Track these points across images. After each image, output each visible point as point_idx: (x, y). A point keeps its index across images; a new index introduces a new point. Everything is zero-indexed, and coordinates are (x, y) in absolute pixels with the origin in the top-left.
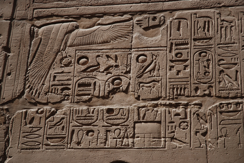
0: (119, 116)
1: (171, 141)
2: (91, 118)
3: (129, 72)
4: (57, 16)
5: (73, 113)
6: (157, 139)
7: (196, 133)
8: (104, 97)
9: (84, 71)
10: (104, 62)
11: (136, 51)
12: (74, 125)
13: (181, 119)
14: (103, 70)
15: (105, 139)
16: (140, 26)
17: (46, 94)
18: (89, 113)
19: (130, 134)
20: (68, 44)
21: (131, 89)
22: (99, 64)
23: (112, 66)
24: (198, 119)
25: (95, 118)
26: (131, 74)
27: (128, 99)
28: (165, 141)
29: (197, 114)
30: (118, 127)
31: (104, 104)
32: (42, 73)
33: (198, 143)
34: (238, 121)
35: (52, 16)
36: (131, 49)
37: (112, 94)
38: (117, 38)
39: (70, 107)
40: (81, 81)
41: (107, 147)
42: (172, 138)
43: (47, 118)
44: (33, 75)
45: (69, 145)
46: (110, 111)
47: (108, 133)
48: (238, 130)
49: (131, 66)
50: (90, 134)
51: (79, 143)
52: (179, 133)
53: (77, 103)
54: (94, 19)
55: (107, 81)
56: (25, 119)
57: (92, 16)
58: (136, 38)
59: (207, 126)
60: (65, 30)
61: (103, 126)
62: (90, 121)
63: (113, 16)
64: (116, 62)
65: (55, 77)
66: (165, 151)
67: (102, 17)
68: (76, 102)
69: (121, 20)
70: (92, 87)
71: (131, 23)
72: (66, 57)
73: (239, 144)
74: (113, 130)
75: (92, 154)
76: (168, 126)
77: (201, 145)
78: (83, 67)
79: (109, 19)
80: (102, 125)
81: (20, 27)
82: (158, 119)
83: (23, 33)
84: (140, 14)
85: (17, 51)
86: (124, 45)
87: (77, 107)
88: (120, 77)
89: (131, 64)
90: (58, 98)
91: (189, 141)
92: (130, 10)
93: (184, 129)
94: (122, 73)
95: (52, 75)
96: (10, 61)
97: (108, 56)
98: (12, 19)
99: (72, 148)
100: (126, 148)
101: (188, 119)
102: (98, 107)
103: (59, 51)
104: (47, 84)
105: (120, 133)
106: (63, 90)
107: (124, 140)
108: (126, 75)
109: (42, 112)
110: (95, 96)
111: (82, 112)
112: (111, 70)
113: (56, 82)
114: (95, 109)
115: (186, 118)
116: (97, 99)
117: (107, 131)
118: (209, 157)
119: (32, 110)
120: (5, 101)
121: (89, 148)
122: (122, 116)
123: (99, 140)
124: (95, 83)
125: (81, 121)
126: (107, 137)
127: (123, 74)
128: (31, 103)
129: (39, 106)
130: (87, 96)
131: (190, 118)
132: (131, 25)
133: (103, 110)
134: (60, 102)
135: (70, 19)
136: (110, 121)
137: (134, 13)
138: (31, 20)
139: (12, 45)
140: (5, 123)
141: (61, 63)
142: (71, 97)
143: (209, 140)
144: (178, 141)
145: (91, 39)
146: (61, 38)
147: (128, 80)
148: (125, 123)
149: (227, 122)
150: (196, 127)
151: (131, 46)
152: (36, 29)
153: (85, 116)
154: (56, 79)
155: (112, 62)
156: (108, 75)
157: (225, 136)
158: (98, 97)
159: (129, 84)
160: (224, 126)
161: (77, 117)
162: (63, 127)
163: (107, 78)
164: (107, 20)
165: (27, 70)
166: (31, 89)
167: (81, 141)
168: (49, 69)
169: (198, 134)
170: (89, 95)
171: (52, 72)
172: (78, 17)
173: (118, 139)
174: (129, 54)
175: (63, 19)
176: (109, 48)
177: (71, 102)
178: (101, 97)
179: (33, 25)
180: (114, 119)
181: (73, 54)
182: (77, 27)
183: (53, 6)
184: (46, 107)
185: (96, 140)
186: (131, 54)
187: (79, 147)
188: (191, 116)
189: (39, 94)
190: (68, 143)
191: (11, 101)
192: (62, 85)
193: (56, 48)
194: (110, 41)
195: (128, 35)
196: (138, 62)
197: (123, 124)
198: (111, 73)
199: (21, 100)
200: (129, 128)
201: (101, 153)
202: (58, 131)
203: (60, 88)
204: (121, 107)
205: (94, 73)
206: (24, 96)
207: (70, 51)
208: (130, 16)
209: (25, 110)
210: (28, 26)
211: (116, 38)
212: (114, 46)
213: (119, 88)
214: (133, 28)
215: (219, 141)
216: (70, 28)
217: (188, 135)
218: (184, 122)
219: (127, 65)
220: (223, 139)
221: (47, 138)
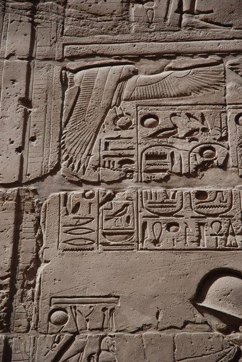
0: (216, 202)
2: (172, 204)
3: (225, 138)
4: (102, 55)
5: (142, 197)
8: (188, 175)
9: (153, 136)
10: (184, 123)
11: (233, 108)
12: (146, 215)
14: (183, 136)
15: (197, 236)
16: (237, 72)
17: (95, 168)
18: (168, 198)
19: (238, 229)
20: (124, 96)
21: (231, 163)
22: (175, 127)
23: (198, 130)
25: (178, 205)
26: (229, 142)
27: (228, 178)
30: (217, 218)
31: (189, 186)
32: (86, 137)
35: (94, 55)
36: (225, 105)
37: (202, 171)
38: (201, 89)
39: (137, 189)
40: (150, 151)
41: (201, 247)
43: (100, 205)
44: (71, 140)
45: (140, 245)
46: (201, 195)
47: (201, 227)
49: (227, 130)
50: (173, 228)
51: (156, 242)
53: (147, 182)
54: (163, 62)
55: (191, 151)
56: (65, 205)
57: (157, 56)
58: (231, 89)
60: (117, 77)
61: (192, 217)
62: (171, 210)
63: (192, 57)
64: (203, 123)
65: (107, 144)
67: (174, 58)
68: (144, 182)
69: (206, 62)
70: (168, 159)
71: (221, 67)
72: (122, 115)
74: (209, 224)
75: (179, 257)
78: (152, 131)
79: (185, 62)
80: (190, 215)
81: (44, 70)
83: (49, 79)
84: (235, 56)
85: (43, 105)
86: (213, 99)
87: (146, 189)
88: (212, 145)
89: (227, 126)
90: (115, 175)
92: (218, 48)
94: (214, 139)
95: (103, 142)
96: (32, 119)
97: (189, 116)
98: (30, 58)
99: (146, 249)
100: (233, 250)
102: (181, 189)
103: (110, 107)
104: (95, 154)
105: (221, 227)
106: (121, 163)
107: (228, 238)
108: (221, 143)
109: (92, 196)
110: (174, 173)
111: (156, 196)
112: (196, 135)
113: (109, 152)
114: (176, 191)
116: (178, 177)
117: (200, 224)
119: (75, 192)
120: (31, 178)
121: (173, 250)
122: (221, 202)
123: (188, 237)
124: (172, 154)
125: (156, 210)
126: (200, 233)
127: (216, 141)
128: (71, 182)
129: (85, 187)
130: (161, 173)
132: (222, 71)
133: (190, 193)
134: (120, 181)
135: (124, 61)
136: (202, 210)
137: (224, 54)
138: (61, 60)
139: (34, 96)
140: (33, 211)
141: (114, 124)
142: (135, 174)
145: (160, 91)
146: (111, 88)
147: (226, 149)
148: (228, 213)
151: (225, 100)
152: (69, 74)
153: (162, 202)
154: (110, 147)
155: (196, 124)
156: (192, 142)
158: (180, 174)
159: (228, 155)
161: (149, 203)
162: (128, 218)
163: (191, 147)
164: (183, 62)
165: (61, 134)
166: (70, 162)
167: (159, 239)
168: (97, 132)
170: (164, 171)
171: (102, 137)
172: (136, 58)
173: (218, 237)
174: (223, 112)
175: (112, 60)
176: (189, 102)
177: (137, 182)
178: (185, 174)
179: (64, 68)
180: (208, 207)
181: (132, 111)
182: (135, 73)
183: (95, 40)
184: (96, 189)
185: (184, 237)
186: (225, 112)
187: (157, 248)
189: (84, 168)
190: (138, 242)
191: (41, 179)
192: (120, 156)
193: (105, 101)
194: (191, 94)
195: (219, 85)
196: (239, 124)
197: (224, 214)
198: (197, 140)
199: (56, 177)
200: (235, 220)
201: (194, 256)
202: (120, 223)
203: (117, 160)
204: (219, 190)
205: (170, 139)
206: (61, 172)
207: (129, 107)
208: (219, 58)
209: (64, 193)
210: (56, 69)
211: (199, 89)
212: (198, 100)
213: (212, 162)
214: (225, 74)
216: (125, 73)
219: (221, 128)
221: (104, 234)
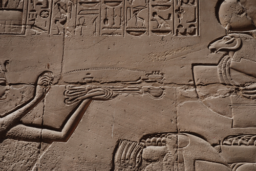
1: (31, 28)
6: (17, 26)
7: (56, 21)
13: (42, 8)
24: (59, 8)
28: (25, 28)
29: (58, 4)
33: (57, 31)
34: (96, 12)
42: (32, 26)
48: (95, 20)
52: (40, 21)
59: (67, 15)
66: (24, 37)
73: (94, 32)
76: (30, 14)
77: (59, 32)
82: (20, 7)
91: (48, 29)
93: (44, 17)
101: (50, 8)
115: (47, 7)
118: (65, 43)
131: (52, 7)
143: (68, 28)
144: (38, 29)
149: (85, 12)
150: (56, 16)
157: (82, 25)
160: (82, 15)
169: (57, 22)
188: (52, 5)
215: (76, 29)
217: (48, 23)
218: (45, 11)
220: (80, 27)
